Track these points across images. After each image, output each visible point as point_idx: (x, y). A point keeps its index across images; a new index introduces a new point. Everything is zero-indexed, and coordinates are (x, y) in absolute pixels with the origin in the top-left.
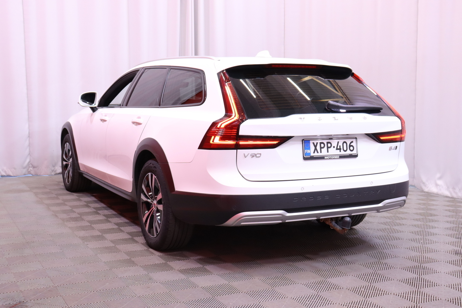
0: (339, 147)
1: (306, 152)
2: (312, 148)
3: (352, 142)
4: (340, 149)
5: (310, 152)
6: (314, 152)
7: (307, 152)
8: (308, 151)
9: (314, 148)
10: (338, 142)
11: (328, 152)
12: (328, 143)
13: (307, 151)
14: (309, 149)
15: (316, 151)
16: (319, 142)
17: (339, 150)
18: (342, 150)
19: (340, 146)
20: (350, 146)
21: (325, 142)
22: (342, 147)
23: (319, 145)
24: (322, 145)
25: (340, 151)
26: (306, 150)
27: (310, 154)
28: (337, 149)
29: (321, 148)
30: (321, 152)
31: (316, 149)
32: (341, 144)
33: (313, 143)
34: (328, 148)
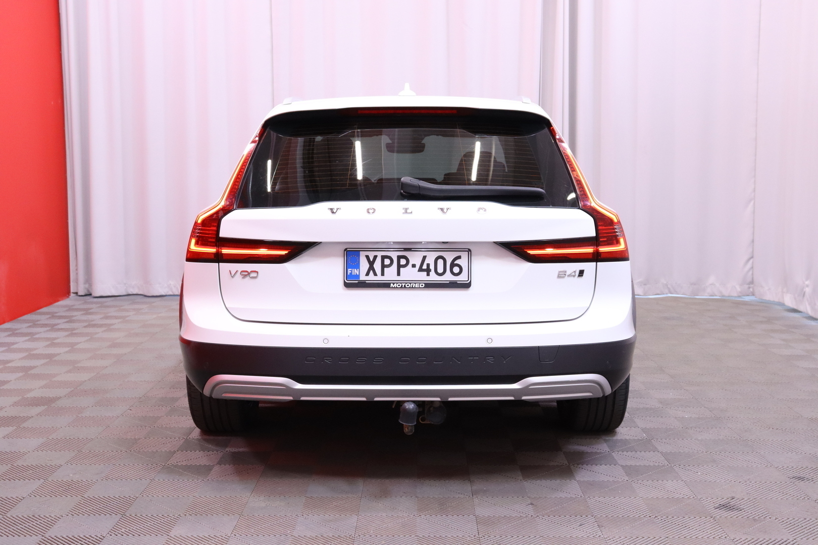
0: (425, 267)
1: (349, 272)
2: (364, 265)
3: (459, 257)
4: (428, 271)
5: (358, 274)
6: (367, 274)
7: (351, 273)
8: (356, 272)
9: (368, 266)
10: (424, 258)
11: (399, 274)
12: (399, 258)
13: (352, 271)
14: (357, 266)
15: (371, 272)
16: (380, 254)
17: (426, 273)
18: (432, 273)
19: (428, 265)
20: (453, 265)
21: (394, 255)
22: (432, 267)
23: (379, 260)
24: (387, 262)
25: (428, 275)
26: (349, 270)
27: (358, 276)
28: (421, 270)
29: (383, 266)
30: (383, 274)
31: (371, 268)
32: (430, 260)
33: (367, 257)
34: (399, 266)
